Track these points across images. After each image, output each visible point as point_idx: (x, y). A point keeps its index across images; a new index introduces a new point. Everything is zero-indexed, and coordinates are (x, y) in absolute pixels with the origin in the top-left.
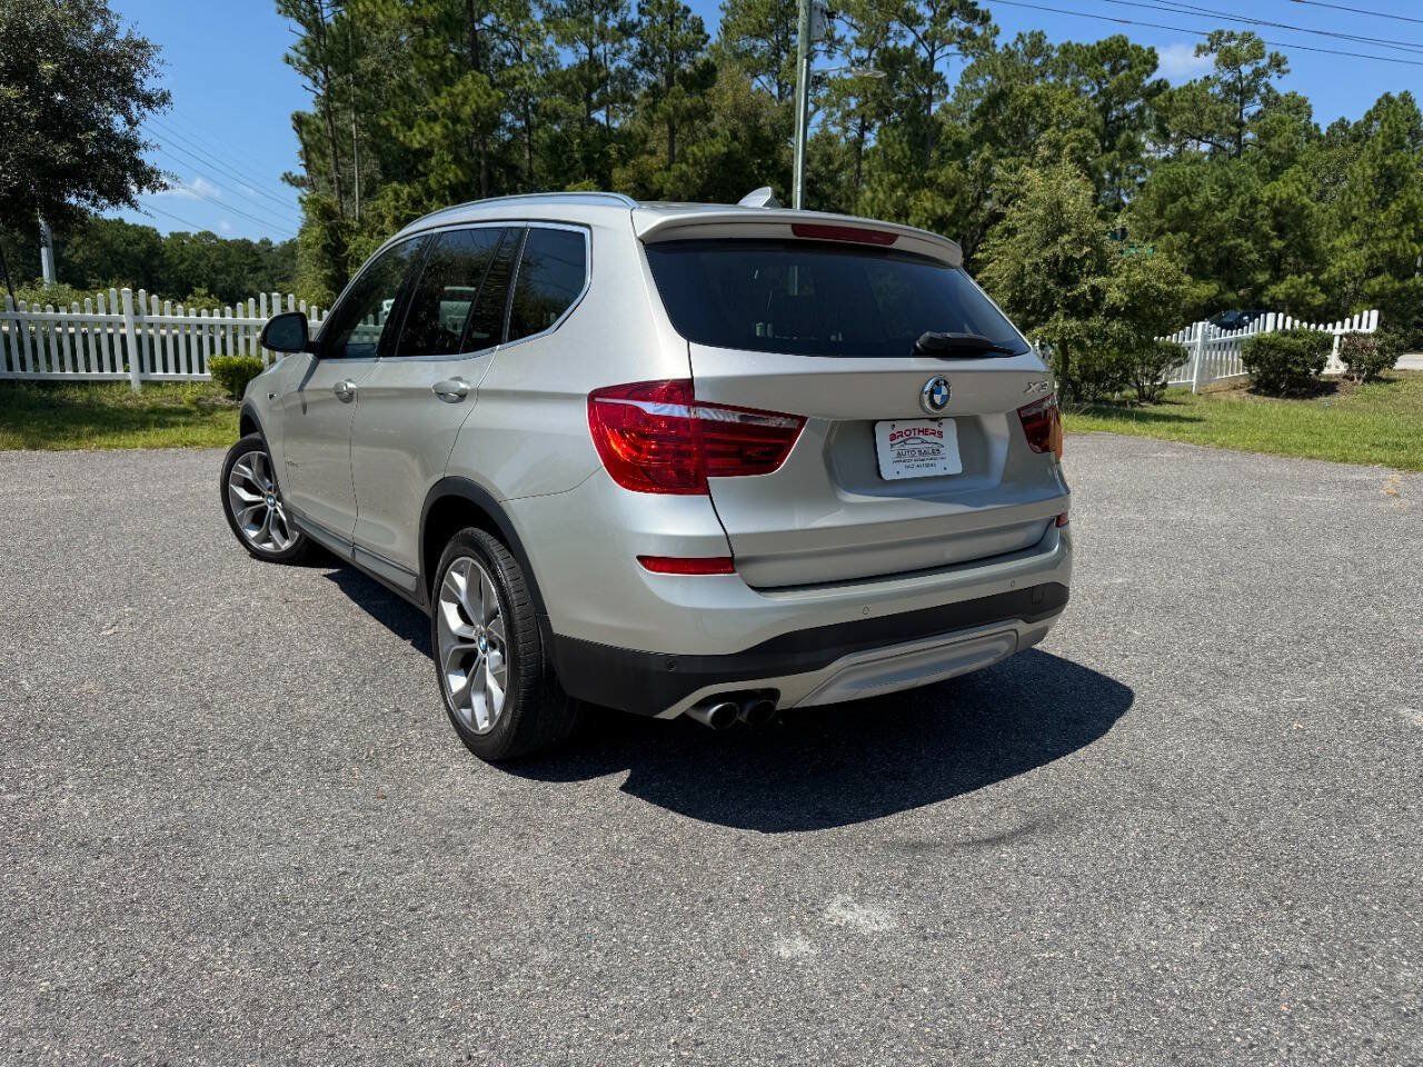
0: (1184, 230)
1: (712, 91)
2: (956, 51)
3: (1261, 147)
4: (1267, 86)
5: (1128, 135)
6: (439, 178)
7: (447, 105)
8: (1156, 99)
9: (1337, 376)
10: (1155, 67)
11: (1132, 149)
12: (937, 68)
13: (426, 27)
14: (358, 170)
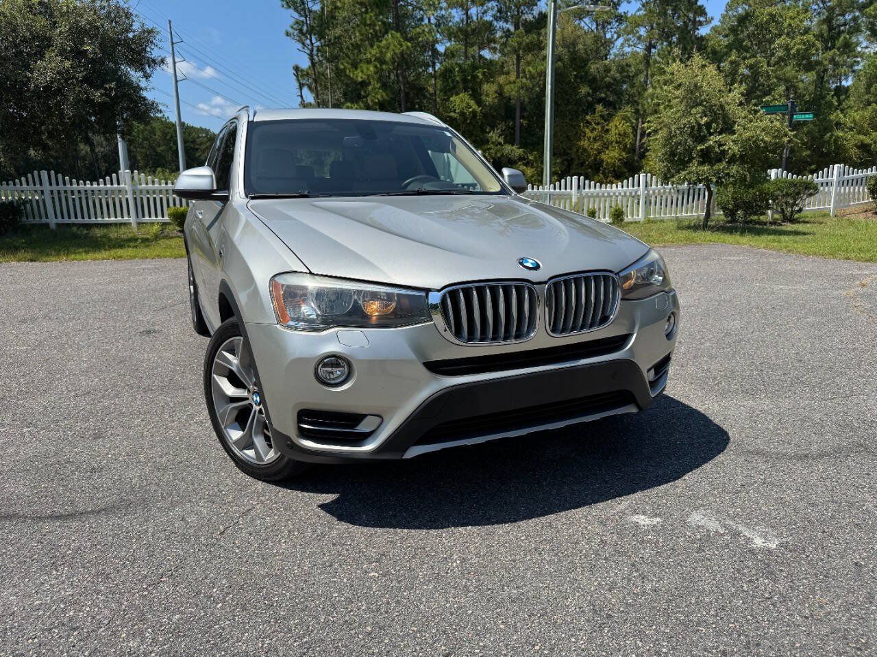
1: (542, 31)
5: (845, 38)
6: (373, 98)
7: (377, 53)
8: (868, 10)
11: (848, 48)
13: (366, 7)
14: (332, 97)
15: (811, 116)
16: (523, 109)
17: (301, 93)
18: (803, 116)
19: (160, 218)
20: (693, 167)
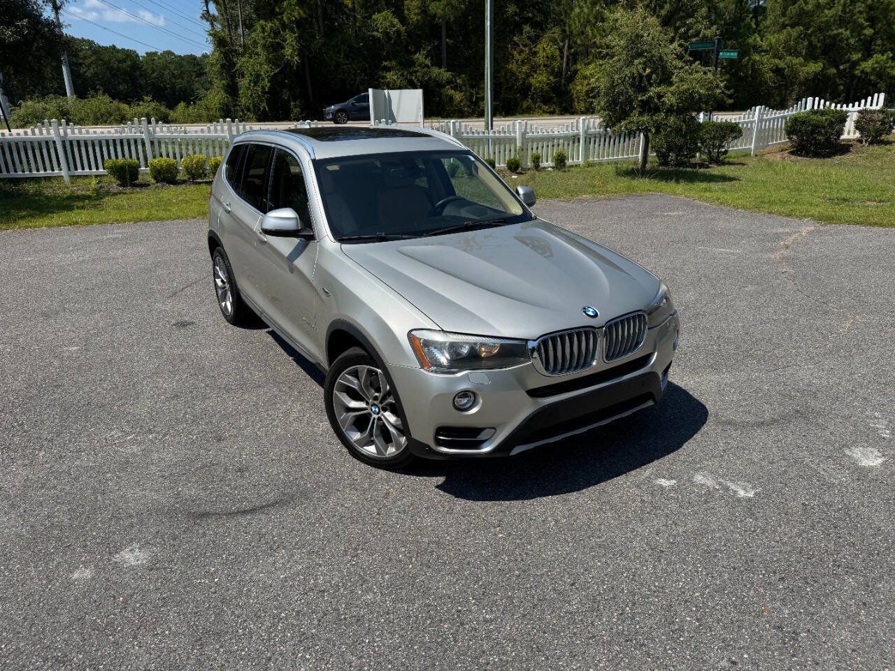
0: (799, 25)
6: (289, 15)
9: (852, 140)
14: (241, 12)
15: (736, 54)
16: (449, 28)
17: (207, 8)
18: (728, 54)
19: (94, 170)
20: (635, 117)
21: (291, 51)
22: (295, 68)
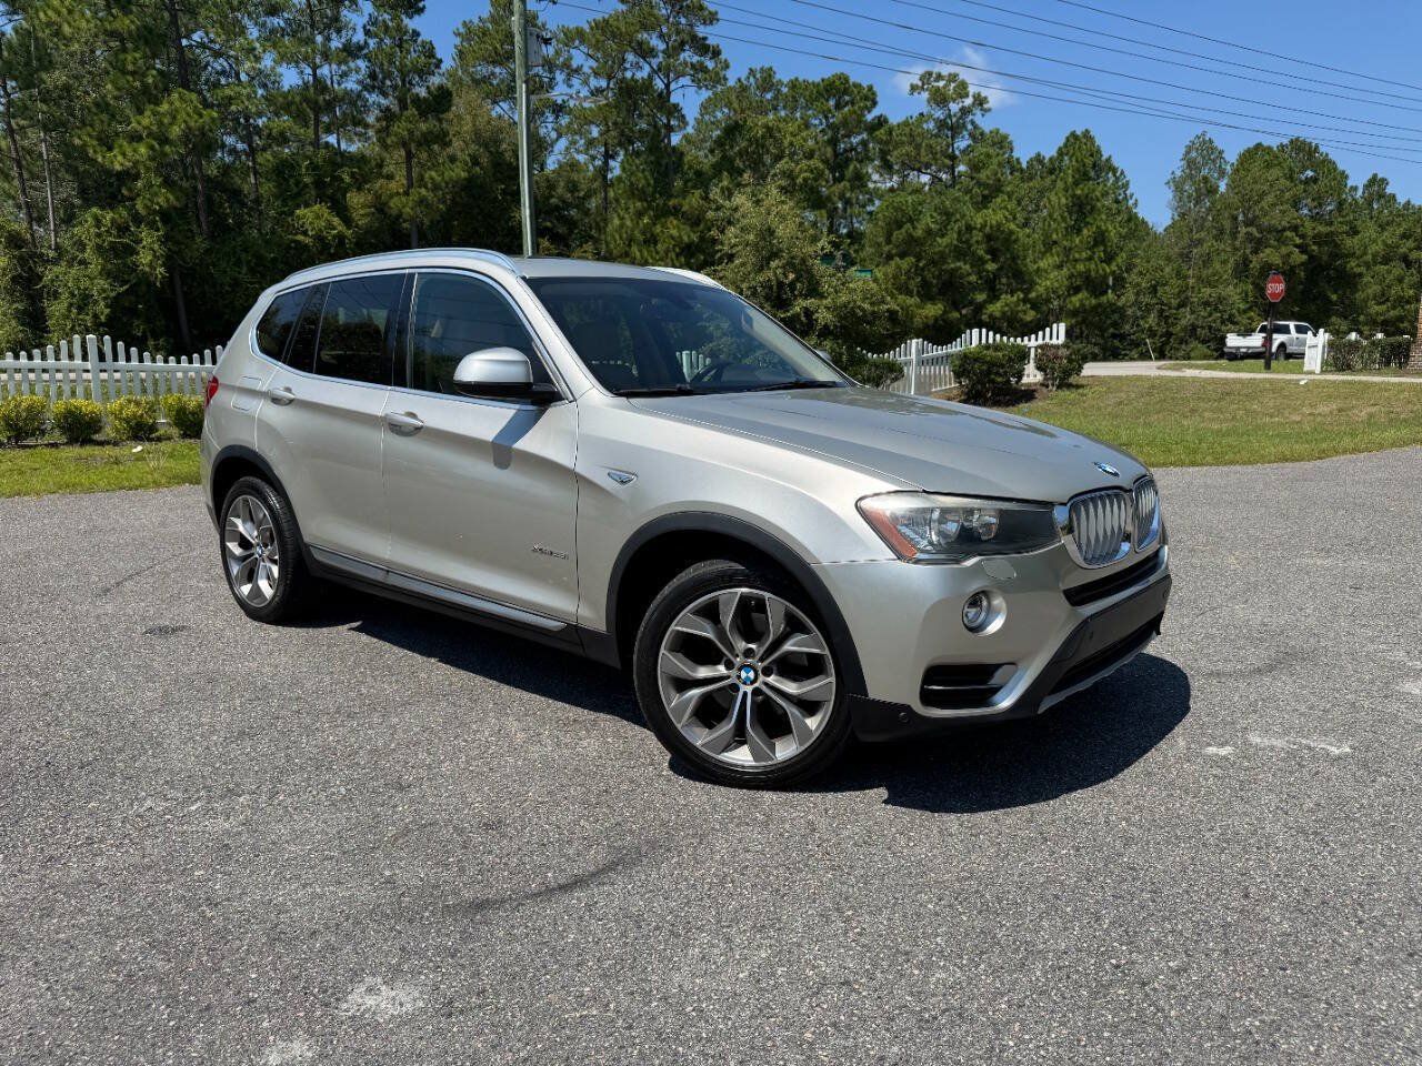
0: (909, 255)
1: (450, 115)
2: (690, 83)
3: (972, 178)
4: (973, 122)
5: (856, 167)
6: (147, 202)
7: (151, 124)
8: (877, 133)
9: (1035, 384)
10: (875, 103)
11: (860, 180)
12: (674, 99)
13: (122, 41)
14: (52, 194)
16: (422, 236)
21: (149, 258)
22: (158, 284)
